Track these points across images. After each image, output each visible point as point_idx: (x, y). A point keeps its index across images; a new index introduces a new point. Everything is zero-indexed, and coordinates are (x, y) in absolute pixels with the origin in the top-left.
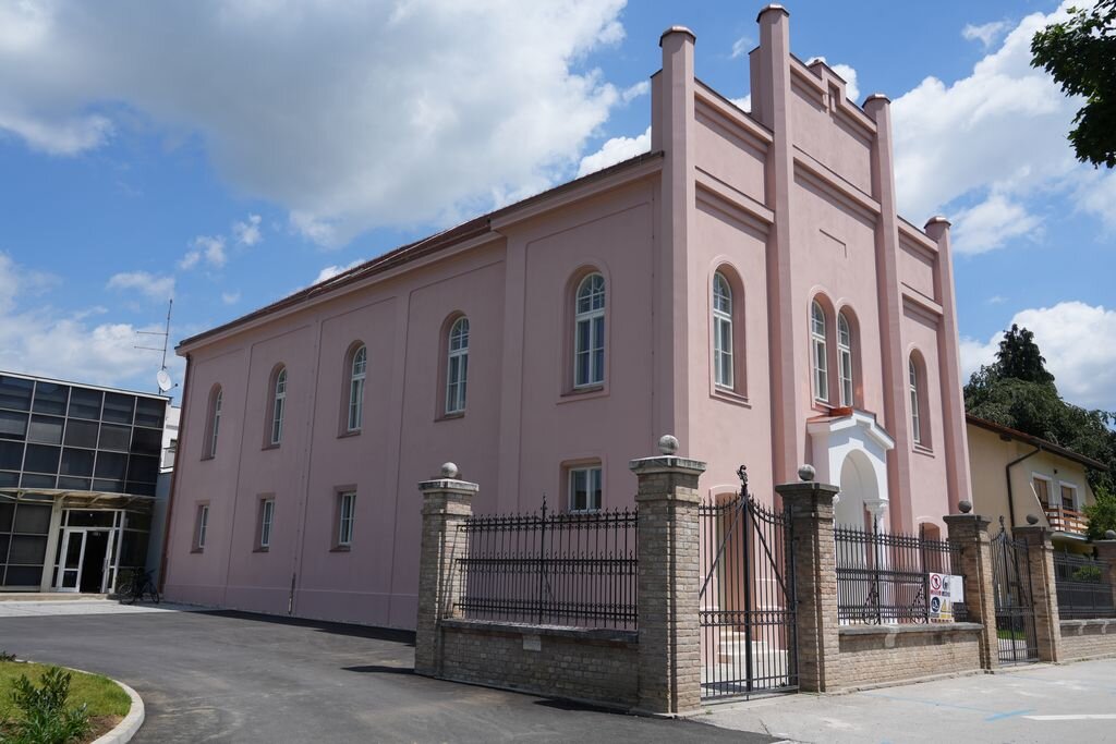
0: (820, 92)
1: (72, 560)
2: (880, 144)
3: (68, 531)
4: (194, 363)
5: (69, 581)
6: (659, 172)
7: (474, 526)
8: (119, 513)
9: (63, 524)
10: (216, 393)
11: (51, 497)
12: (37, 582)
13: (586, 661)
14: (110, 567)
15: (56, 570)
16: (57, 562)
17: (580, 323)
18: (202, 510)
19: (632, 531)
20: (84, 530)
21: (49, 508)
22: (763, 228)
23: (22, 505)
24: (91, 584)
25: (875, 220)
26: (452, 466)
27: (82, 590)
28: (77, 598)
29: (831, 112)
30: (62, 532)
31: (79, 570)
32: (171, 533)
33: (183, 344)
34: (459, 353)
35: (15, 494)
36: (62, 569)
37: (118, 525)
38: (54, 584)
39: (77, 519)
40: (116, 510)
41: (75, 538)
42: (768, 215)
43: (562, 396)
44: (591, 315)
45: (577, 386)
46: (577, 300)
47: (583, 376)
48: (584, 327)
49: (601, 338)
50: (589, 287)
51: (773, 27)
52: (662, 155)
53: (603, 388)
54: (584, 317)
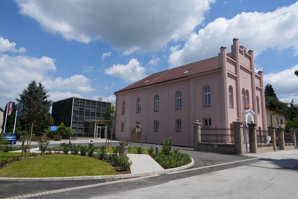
0: (242, 52)
1: (99, 133)
2: (252, 59)
3: (98, 127)
4: (118, 96)
5: (98, 136)
6: (221, 71)
9: (96, 126)
10: (124, 103)
11: (94, 121)
12: (93, 136)
13: (226, 148)
14: (106, 135)
15: (96, 134)
16: (96, 133)
17: (205, 95)
18: (123, 124)
19: (233, 131)
20: (100, 127)
21: (94, 123)
22: (235, 78)
23: (91, 123)
24: (103, 137)
25: (251, 73)
26: (198, 121)
27: (101, 138)
28: (99, 139)
29: (244, 55)
30: (96, 128)
31: (100, 134)
32: (116, 128)
33: (115, 93)
34: (179, 98)
35: (89, 121)
36: (97, 134)
37: (106, 126)
38: (96, 137)
39: (99, 125)
40: (106, 124)
41: (99, 129)
42: (236, 76)
43: (203, 107)
44: (207, 93)
45: (205, 105)
46: (204, 91)
47: (206, 104)
48: (206, 95)
49: (209, 97)
50: (207, 89)
51: (236, 42)
52: (222, 68)
53: (210, 106)
54: (206, 94)
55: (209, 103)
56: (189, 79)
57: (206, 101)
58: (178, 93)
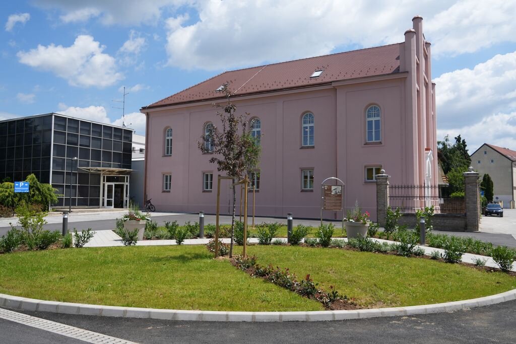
1: (109, 196)
3: (107, 184)
5: (109, 204)
7: (391, 187)
8: (127, 177)
9: (104, 181)
10: (168, 131)
11: (100, 171)
12: (99, 205)
14: (126, 198)
15: (103, 199)
16: (103, 196)
18: (167, 179)
20: (113, 184)
21: (99, 175)
23: (92, 174)
24: (119, 204)
27: (115, 207)
28: (113, 211)
30: (104, 185)
31: (113, 199)
33: (144, 108)
34: (308, 125)
35: (89, 170)
36: (106, 199)
37: (127, 182)
38: (103, 205)
39: (109, 179)
40: (126, 176)
41: (110, 187)
44: (373, 119)
45: (367, 141)
46: (367, 113)
47: (370, 138)
48: (370, 123)
49: (377, 126)
50: (372, 109)
51: (420, 24)
52: (407, 72)
53: (381, 143)
54: (370, 119)
55: (377, 137)
56: (335, 89)
57: (370, 133)
58: (307, 116)
